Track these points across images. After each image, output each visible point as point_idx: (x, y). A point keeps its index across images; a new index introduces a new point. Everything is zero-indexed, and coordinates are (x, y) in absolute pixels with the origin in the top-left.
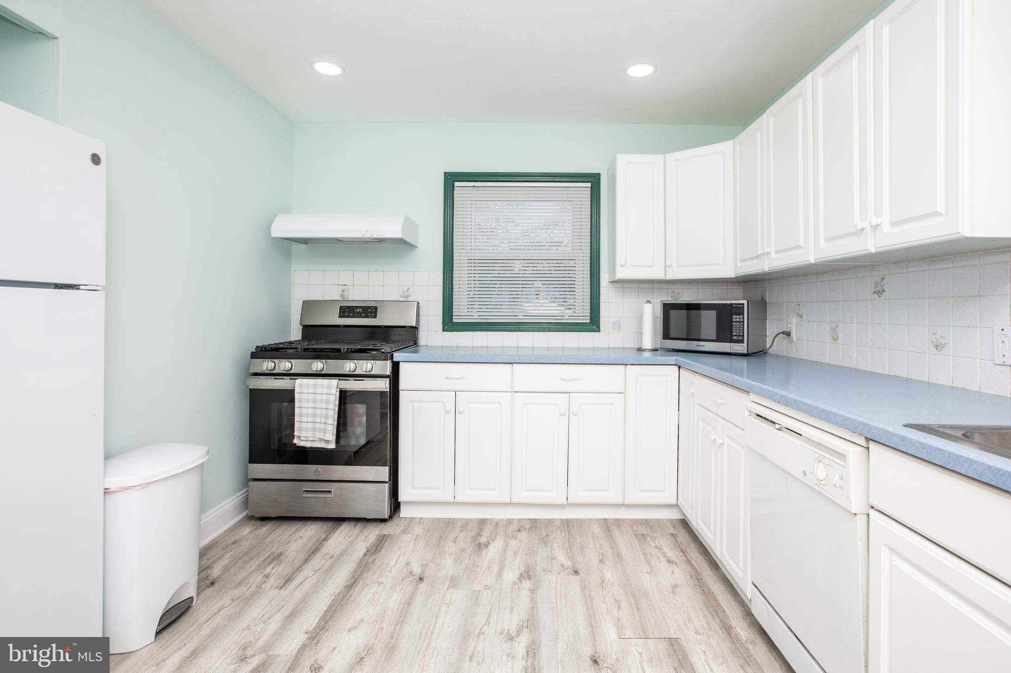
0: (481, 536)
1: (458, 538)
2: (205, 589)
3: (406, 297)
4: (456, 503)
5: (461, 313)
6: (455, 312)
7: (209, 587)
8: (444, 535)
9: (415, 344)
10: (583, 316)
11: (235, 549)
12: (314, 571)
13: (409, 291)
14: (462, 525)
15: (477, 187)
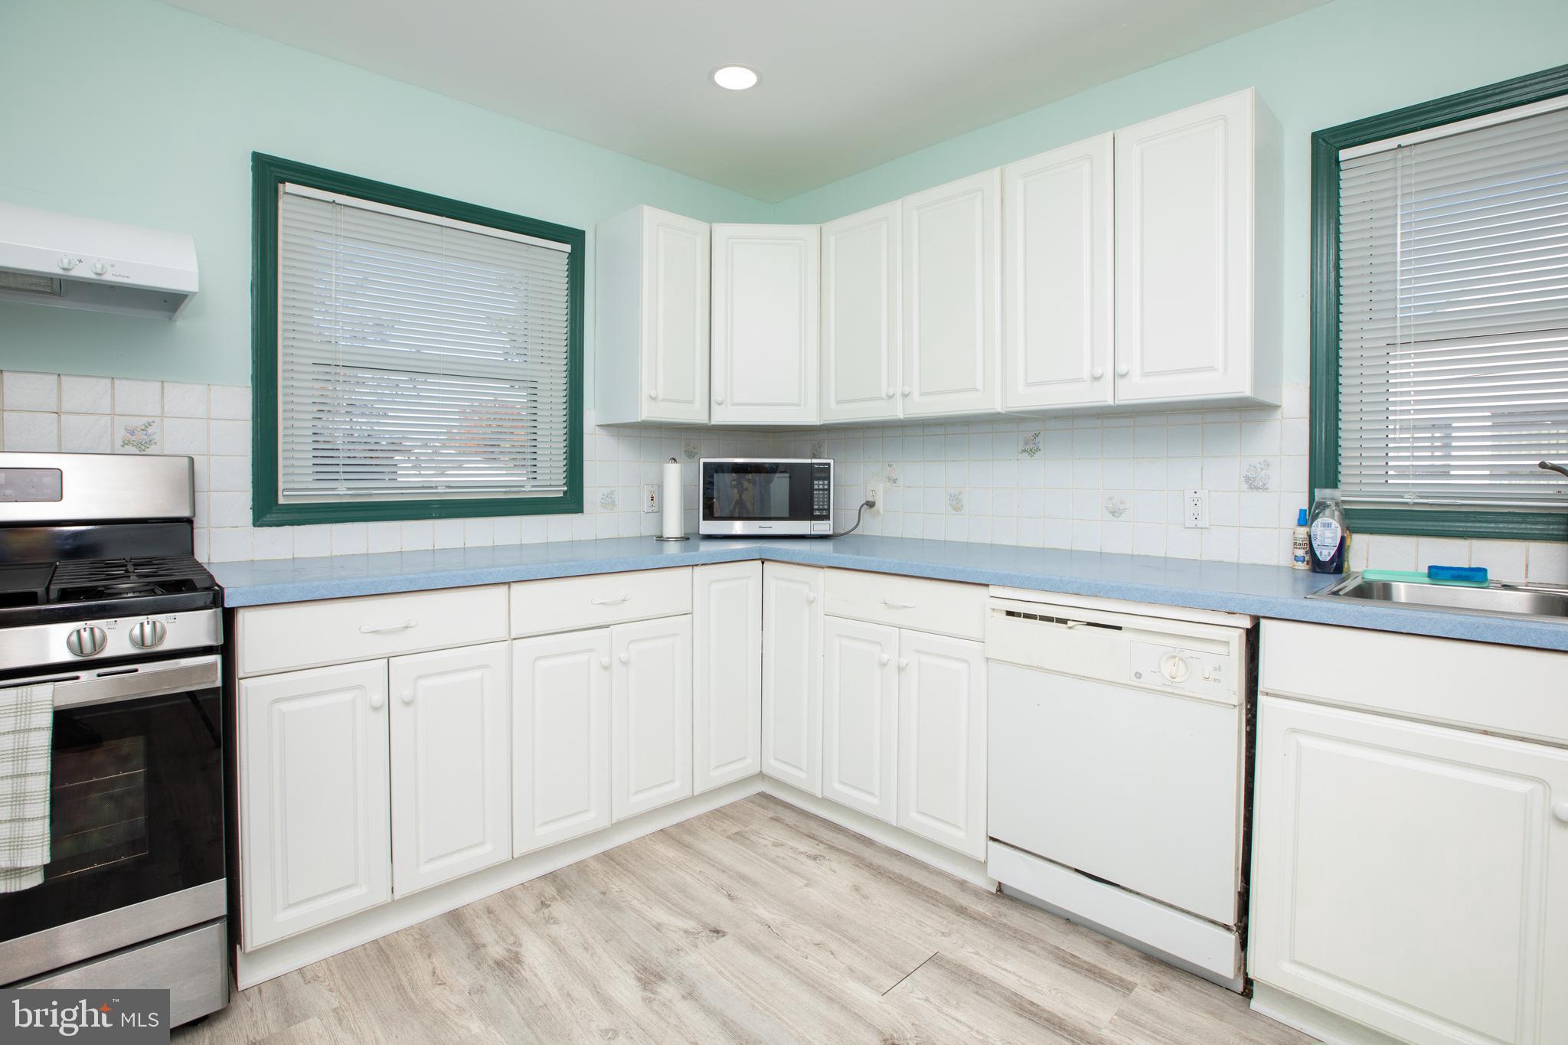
0: (486, 946)
1: (437, 972)
4: (399, 900)
5: (296, 484)
6: (284, 482)
10: (551, 486)
13: (150, 430)
14: (418, 944)
15: (341, 205)
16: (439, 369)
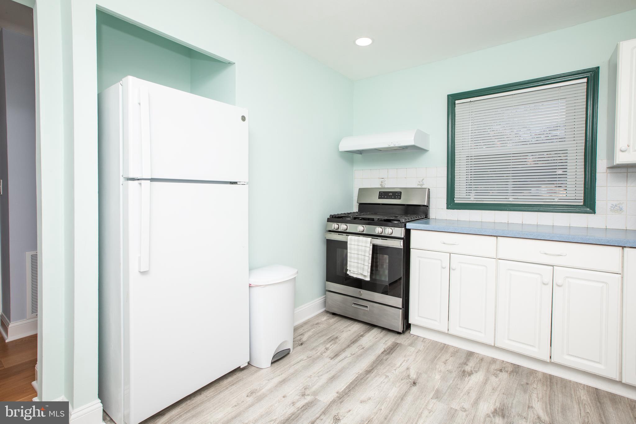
0: (467, 365)
1: (448, 361)
2: (297, 346)
3: (421, 185)
4: (449, 334)
5: (460, 196)
6: (457, 195)
7: (300, 346)
8: (438, 355)
9: (426, 217)
10: (576, 199)
11: (316, 327)
12: (351, 354)
13: (423, 181)
14: (453, 352)
15: (473, 101)
16: (511, 151)
